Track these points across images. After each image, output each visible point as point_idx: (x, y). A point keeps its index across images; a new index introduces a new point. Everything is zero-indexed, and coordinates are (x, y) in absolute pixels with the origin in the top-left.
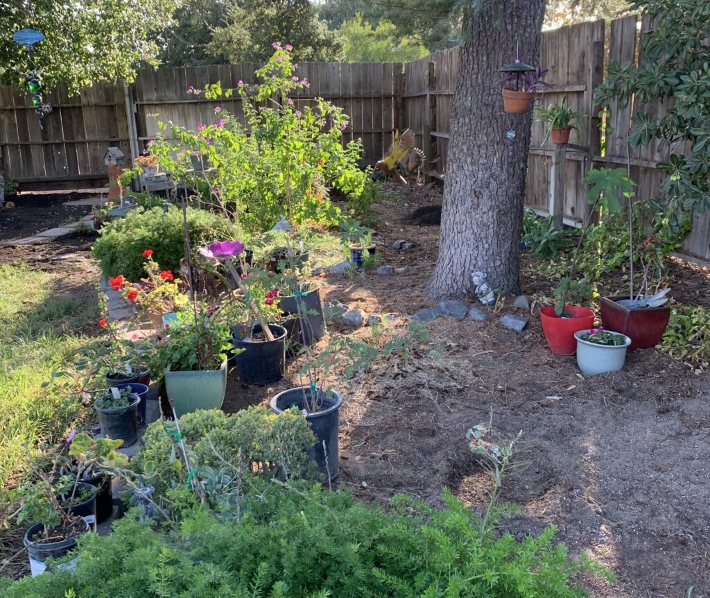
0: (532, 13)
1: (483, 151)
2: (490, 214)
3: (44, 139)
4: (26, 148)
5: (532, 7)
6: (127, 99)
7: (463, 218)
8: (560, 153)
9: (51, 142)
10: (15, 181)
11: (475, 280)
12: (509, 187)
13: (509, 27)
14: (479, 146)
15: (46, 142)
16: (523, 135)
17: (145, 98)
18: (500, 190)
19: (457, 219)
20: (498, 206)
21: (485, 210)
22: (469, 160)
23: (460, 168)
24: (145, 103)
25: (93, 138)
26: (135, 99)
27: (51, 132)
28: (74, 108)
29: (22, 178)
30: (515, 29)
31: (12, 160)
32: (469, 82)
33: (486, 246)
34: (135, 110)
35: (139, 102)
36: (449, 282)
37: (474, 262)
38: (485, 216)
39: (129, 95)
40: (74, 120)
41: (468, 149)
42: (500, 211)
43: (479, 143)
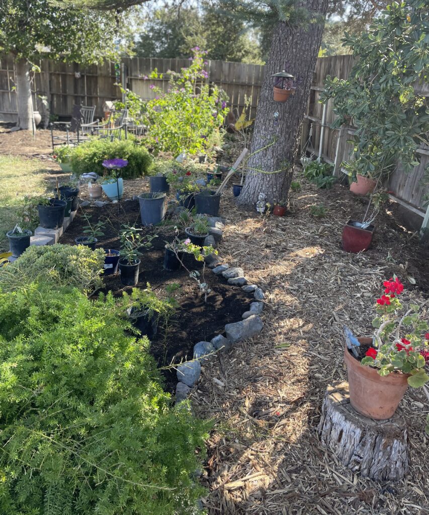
0: (310, 42)
1: (271, 123)
2: (272, 160)
3: (75, 92)
4: (65, 97)
5: (310, 39)
6: (123, 75)
7: (257, 161)
8: (344, 130)
9: (79, 95)
10: (57, 115)
11: (260, 196)
12: (285, 146)
13: (294, 50)
14: (270, 120)
15: (76, 95)
16: (297, 116)
17: (133, 74)
18: (279, 147)
19: (254, 162)
20: (277, 157)
21: (269, 158)
22: (263, 127)
23: (259, 132)
24: (133, 77)
25: (102, 95)
26: (128, 75)
27: (79, 89)
28: (93, 77)
29: (61, 114)
30: (297, 51)
31: (57, 103)
32: (268, 82)
33: (268, 179)
34: (127, 81)
35: (129, 77)
36: (246, 197)
37: (260, 187)
38: (269, 161)
39: (124, 72)
40: (93, 84)
41: (264, 121)
42: (278, 159)
43: (270, 118)
